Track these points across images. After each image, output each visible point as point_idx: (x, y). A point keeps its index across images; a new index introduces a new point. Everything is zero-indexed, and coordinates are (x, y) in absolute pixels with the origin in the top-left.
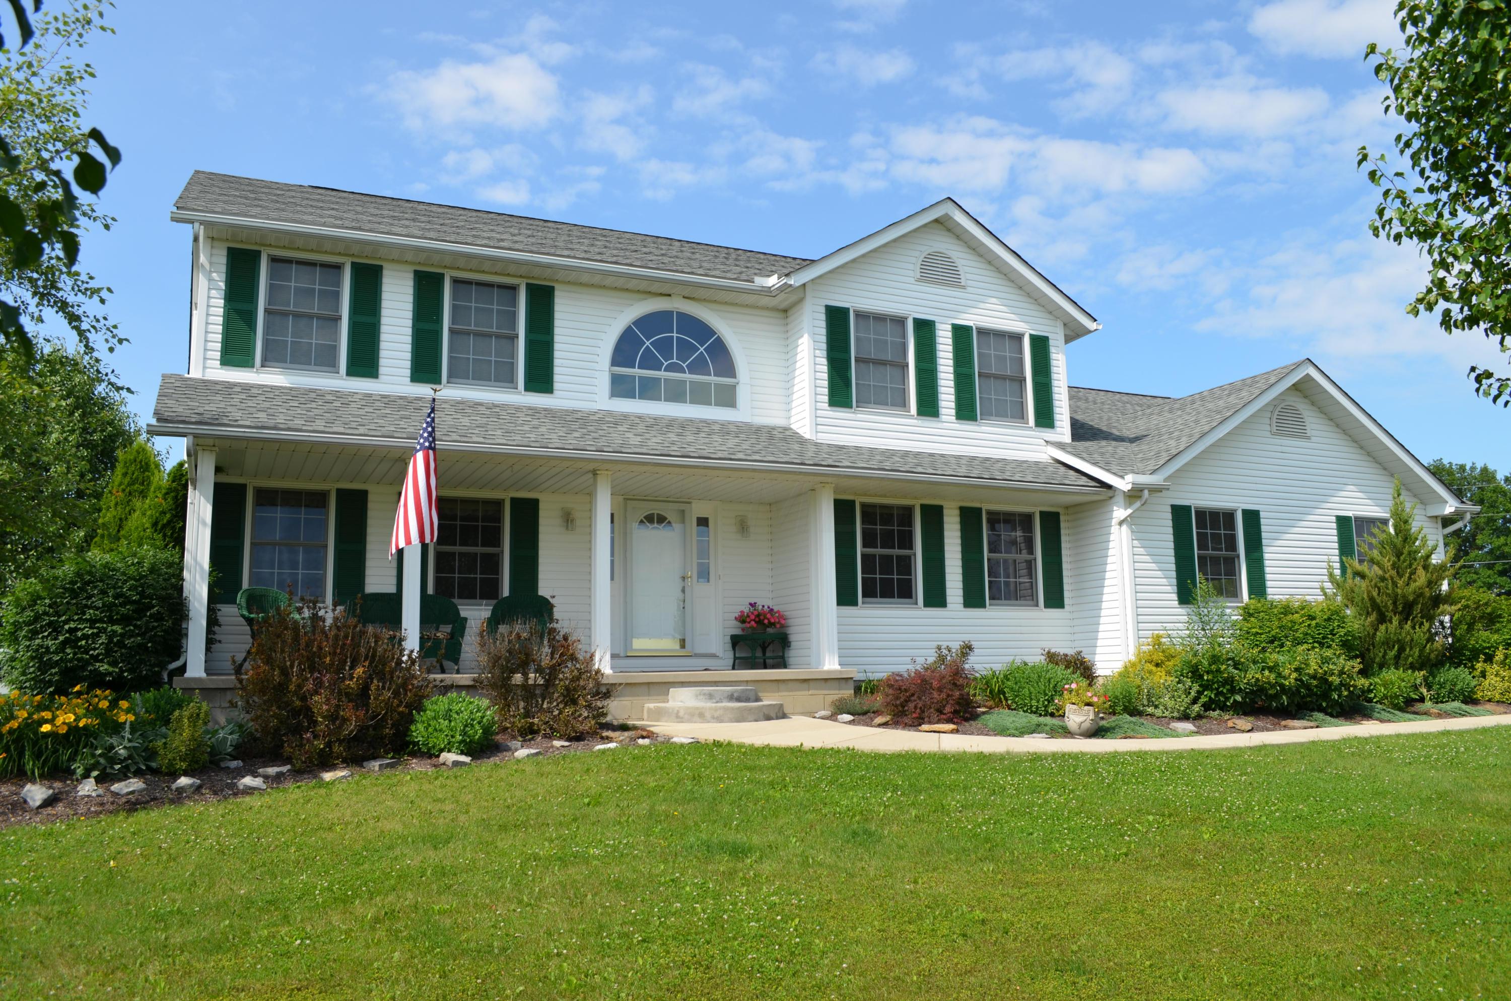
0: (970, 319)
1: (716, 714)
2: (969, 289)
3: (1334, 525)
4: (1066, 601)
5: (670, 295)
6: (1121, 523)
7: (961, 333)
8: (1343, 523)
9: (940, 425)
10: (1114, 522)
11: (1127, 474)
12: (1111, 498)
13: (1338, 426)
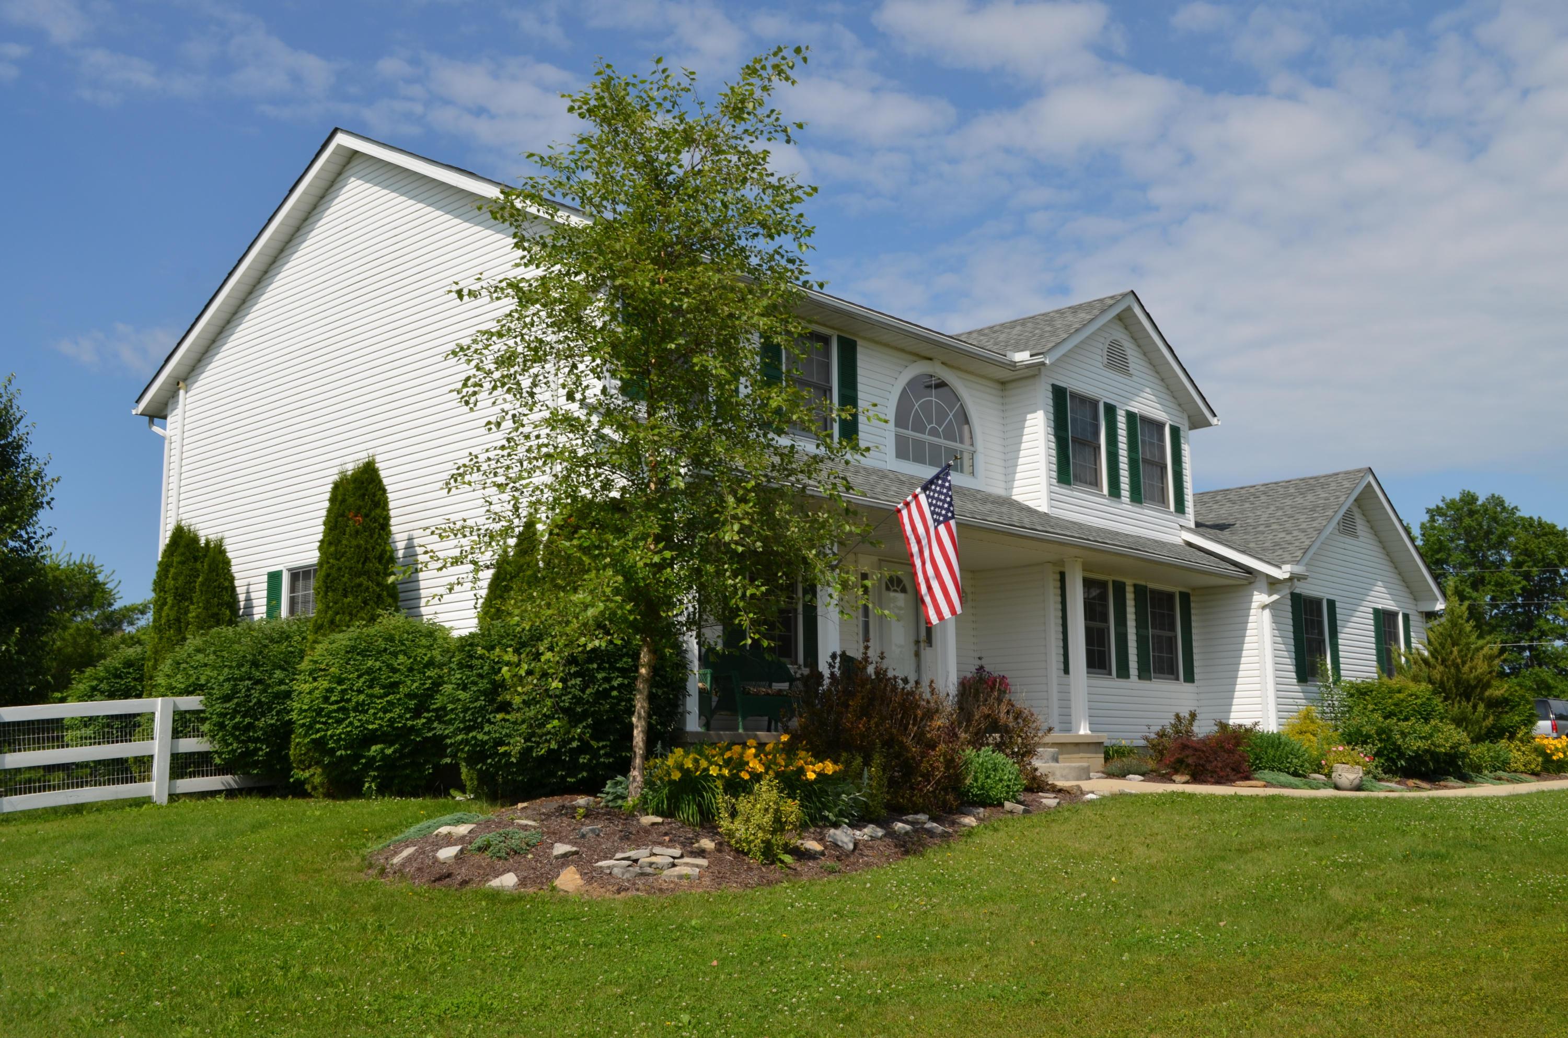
0: (1137, 407)
1: (1065, 773)
2: (1134, 378)
3: (1372, 616)
4: (1196, 677)
5: (930, 359)
6: (1264, 607)
7: (1131, 416)
8: (1376, 612)
9: (1120, 506)
10: (1254, 605)
11: (1285, 563)
12: (1250, 583)
13: (1372, 528)
